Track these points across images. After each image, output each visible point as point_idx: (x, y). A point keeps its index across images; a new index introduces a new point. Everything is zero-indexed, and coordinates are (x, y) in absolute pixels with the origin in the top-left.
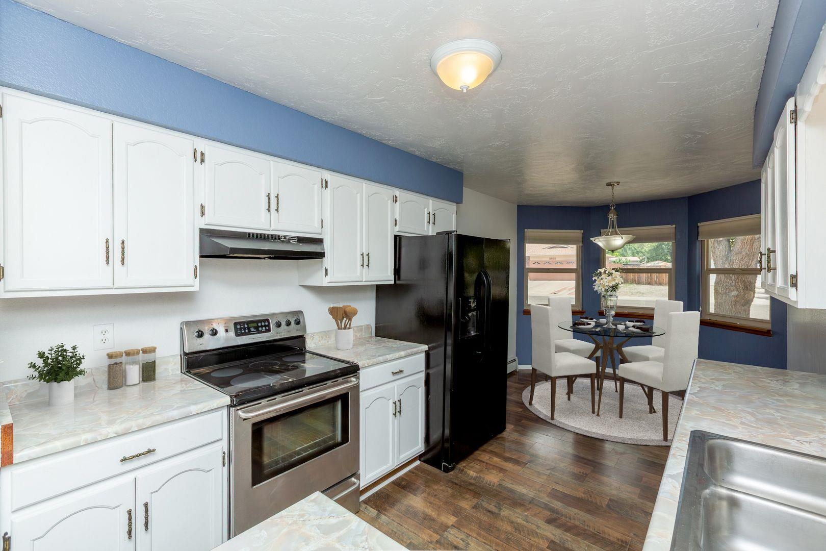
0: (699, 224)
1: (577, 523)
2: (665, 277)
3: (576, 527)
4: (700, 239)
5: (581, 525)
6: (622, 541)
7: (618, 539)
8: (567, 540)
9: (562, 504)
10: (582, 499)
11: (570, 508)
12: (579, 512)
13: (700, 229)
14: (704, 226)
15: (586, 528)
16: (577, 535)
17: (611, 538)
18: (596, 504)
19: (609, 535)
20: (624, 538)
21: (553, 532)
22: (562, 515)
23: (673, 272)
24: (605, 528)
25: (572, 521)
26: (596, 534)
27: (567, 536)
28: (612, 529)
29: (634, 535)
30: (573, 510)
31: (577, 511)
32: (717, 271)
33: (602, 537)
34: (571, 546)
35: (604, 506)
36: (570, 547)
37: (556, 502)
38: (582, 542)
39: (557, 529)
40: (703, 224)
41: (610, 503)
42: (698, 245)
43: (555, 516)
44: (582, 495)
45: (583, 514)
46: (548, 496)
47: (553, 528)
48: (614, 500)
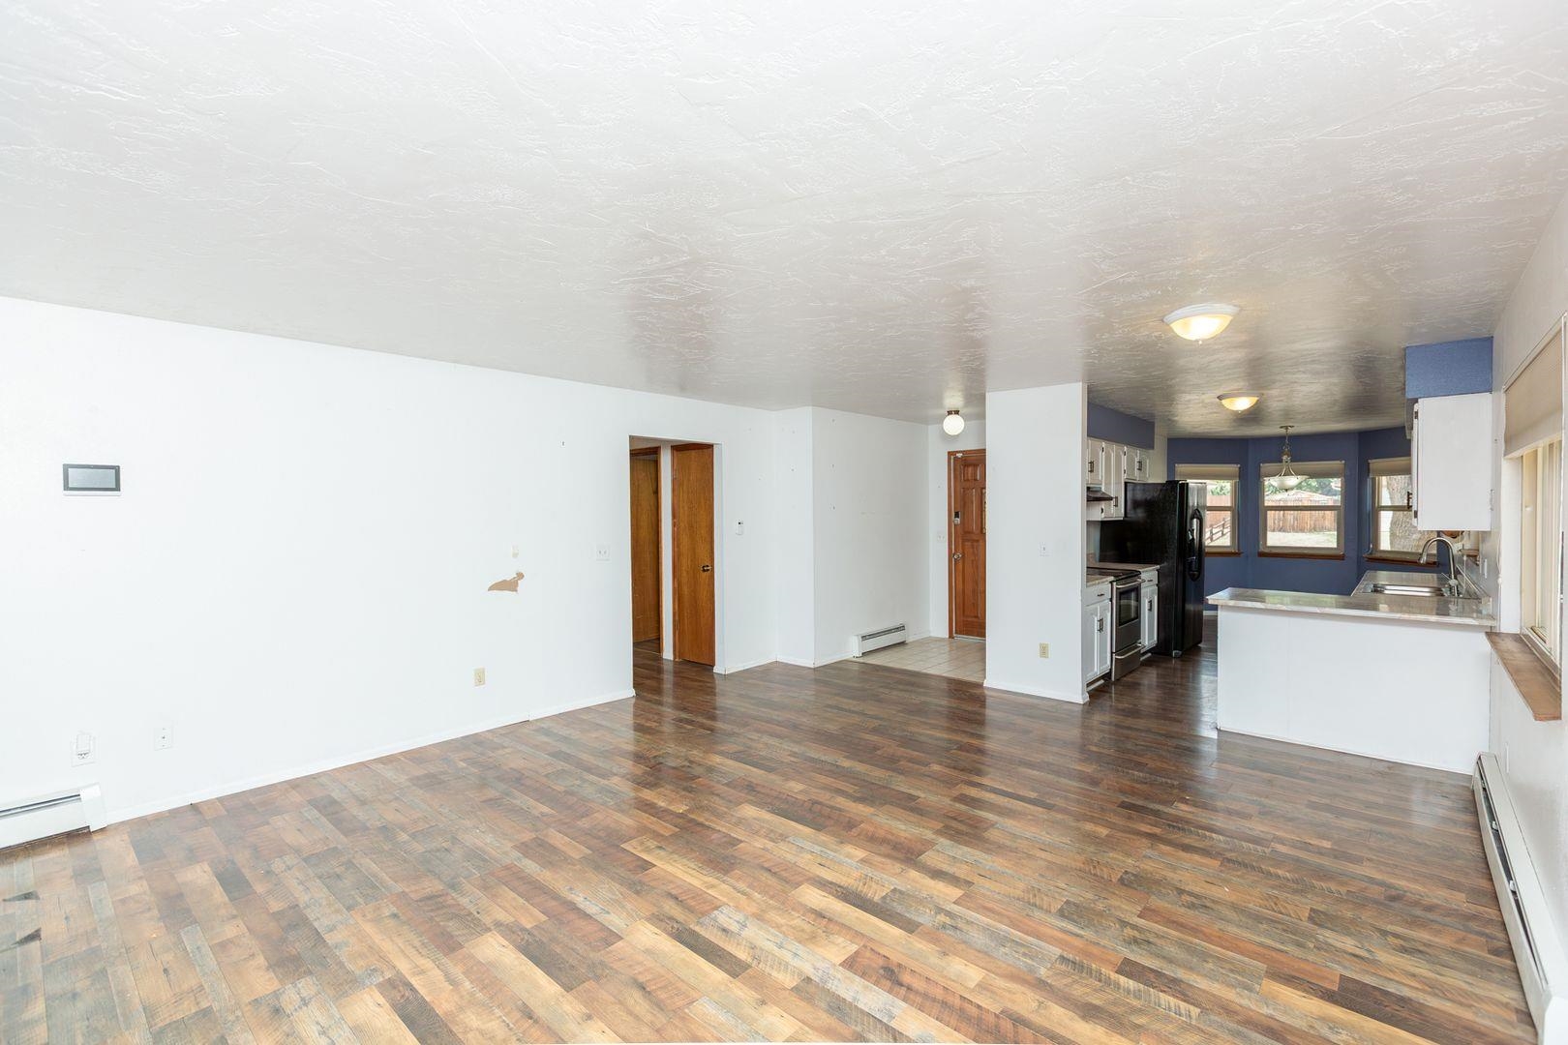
0: (1370, 461)
2: (1330, 515)
4: (1371, 476)
13: (1371, 466)
14: (1375, 464)
23: (1342, 510)
32: (1394, 508)
40: (1374, 461)
42: (1369, 482)
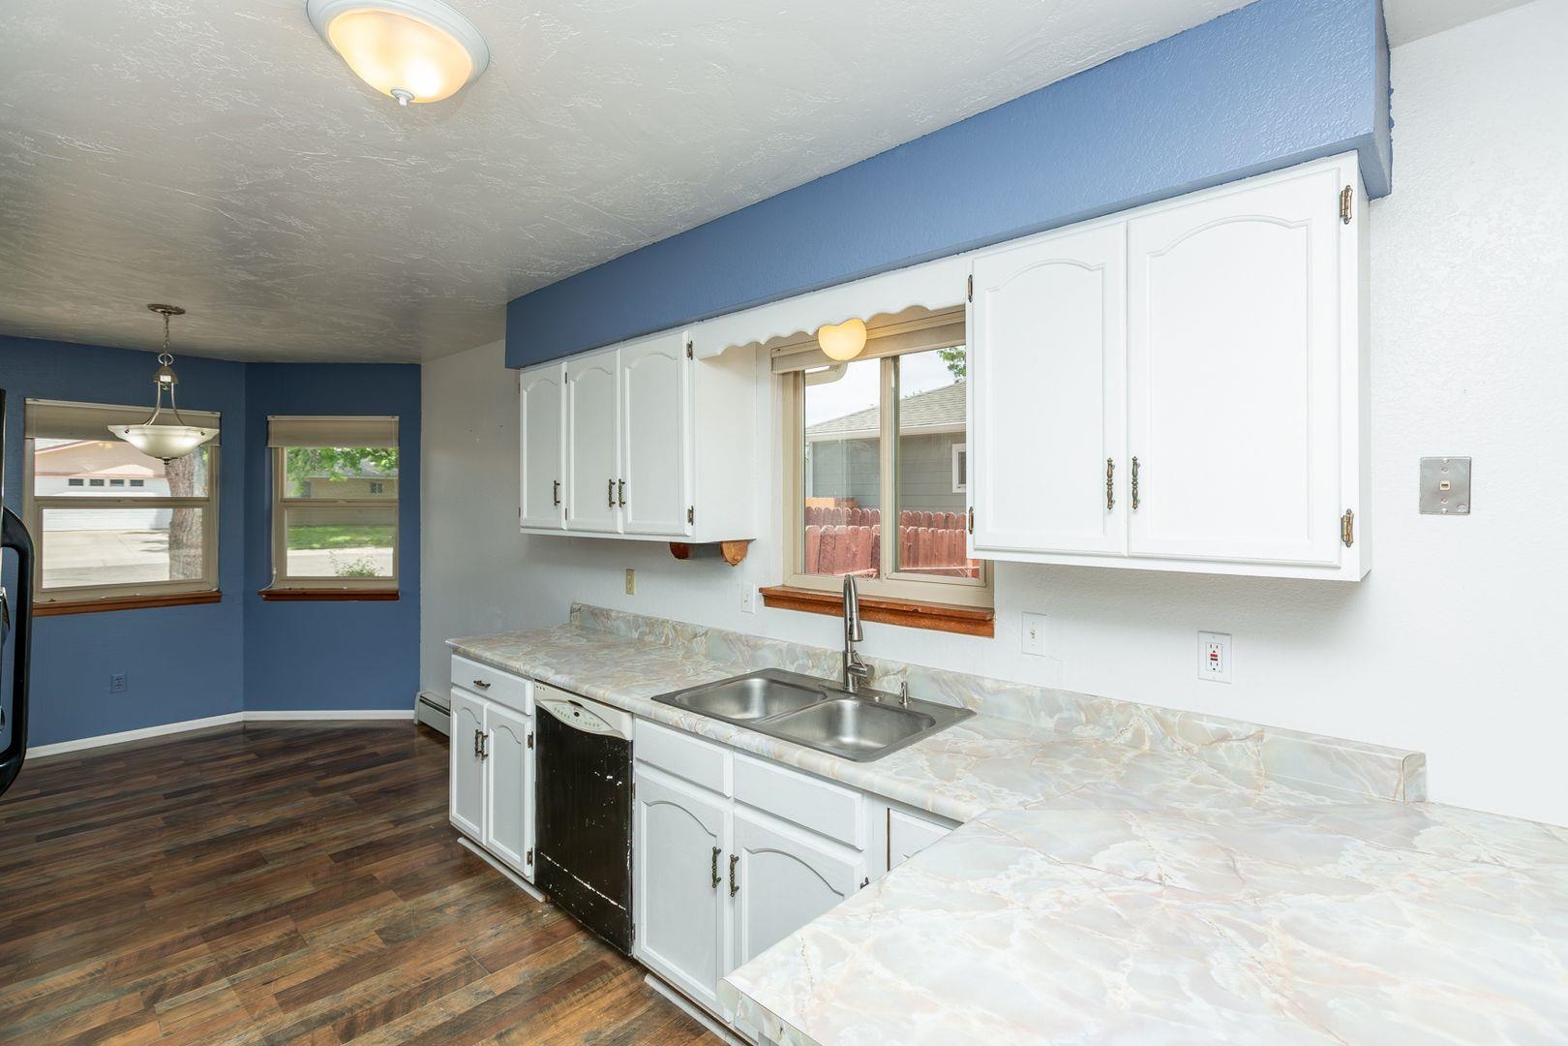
1: (386, 997)
3: (391, 1003)
4: (269, 446)
5: (395, 994)
6: (461, 961)
7: (455, 963)
8: (407, 1026)
9: (327, 998)
10: (343, 966)
11: (348, 991)
12: (367, 983)
15: (404, 990)
16: (408, 1008)
17: (448, 970)
18: (369, 953)
19: (440, 969)
20: (458, 956)
21: (375, 1040)
22: (351, 1010)
24: (425, 967)
25: (376, 1002)
26: (426, 985)
27: (400, 1023)
28: (431, 961)
29: (461, 942)
30: (354, 988)
31: (361, 986)
33: (438, 979)
34: (422, 1027)
35: (383, 946)
36: (424, 1029)
37: (312, 1006)
38: (424, 1009)
39: (374, 1032)
41: (384, 936)
43: (342, 1022)
44: (333, 960)
45: (374, 980)
46: (286, 1011)
47: (367, 1035)
48: (384, 928)
